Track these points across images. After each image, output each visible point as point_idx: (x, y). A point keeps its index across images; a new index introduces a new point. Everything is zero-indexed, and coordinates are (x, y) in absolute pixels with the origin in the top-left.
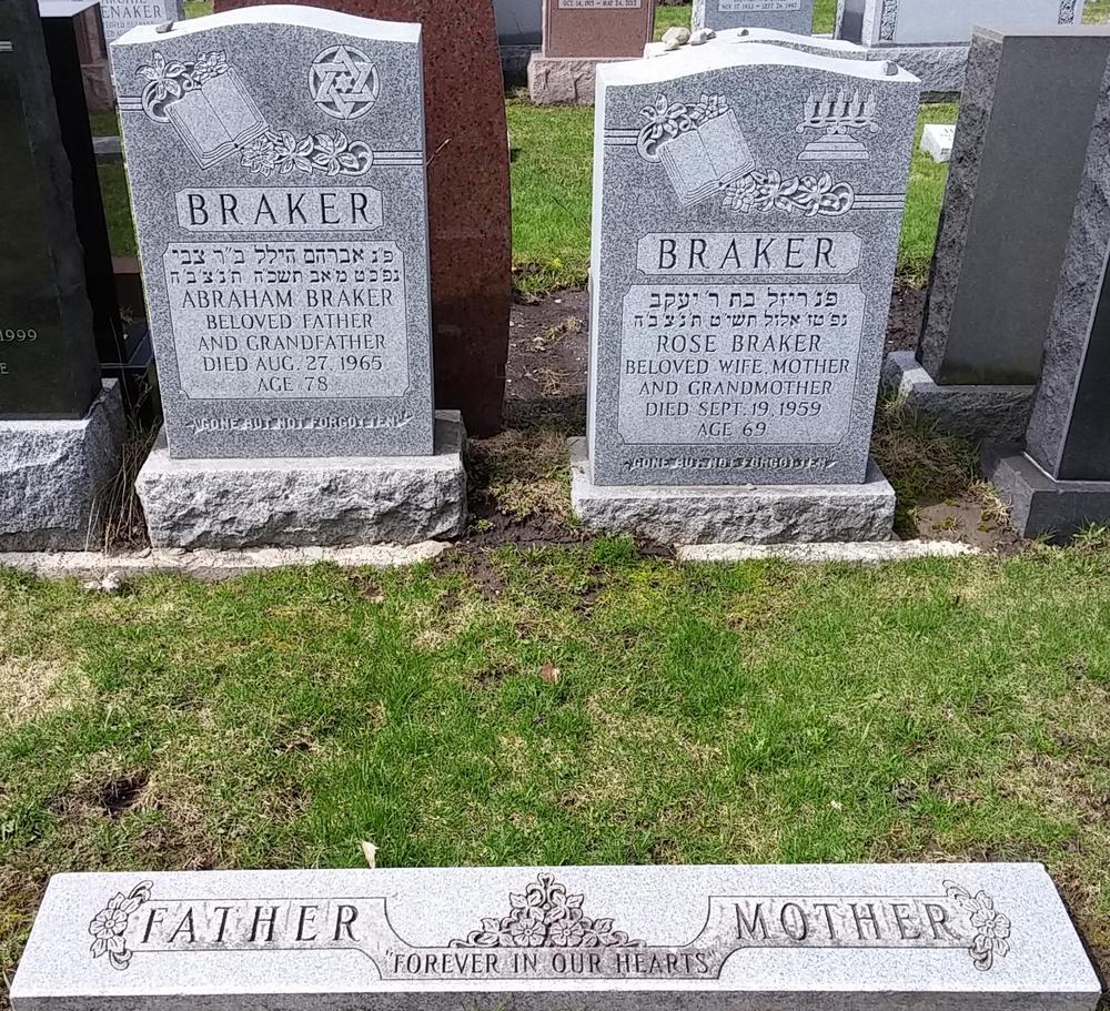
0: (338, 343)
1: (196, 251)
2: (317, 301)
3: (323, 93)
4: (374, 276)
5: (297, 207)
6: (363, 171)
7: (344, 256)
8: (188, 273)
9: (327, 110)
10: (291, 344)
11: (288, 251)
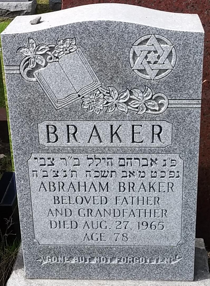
0: (137, 214)
1: (49, 159)
2: (125, 189)
3: (138, 64)
4: (163, 174)
5: (116, 133)
6: (161, 111)
7: (145, 162)
8: (44, 171)
9: (140, 74)
10: (106, 214)
11: (108, 159)
